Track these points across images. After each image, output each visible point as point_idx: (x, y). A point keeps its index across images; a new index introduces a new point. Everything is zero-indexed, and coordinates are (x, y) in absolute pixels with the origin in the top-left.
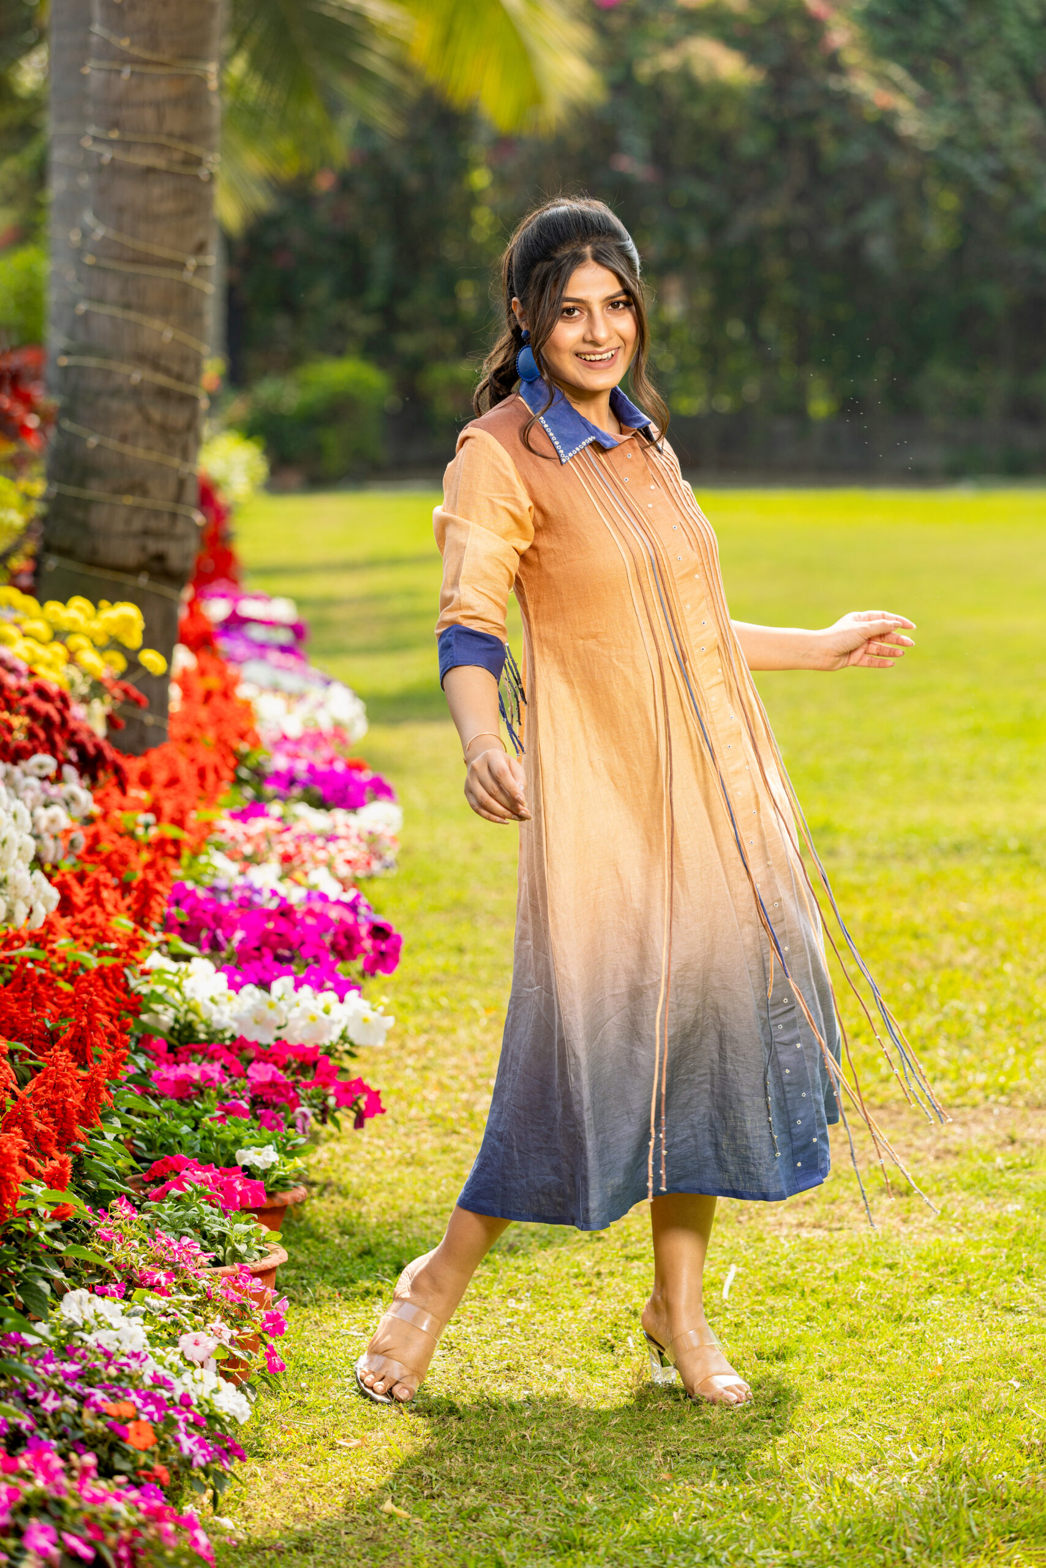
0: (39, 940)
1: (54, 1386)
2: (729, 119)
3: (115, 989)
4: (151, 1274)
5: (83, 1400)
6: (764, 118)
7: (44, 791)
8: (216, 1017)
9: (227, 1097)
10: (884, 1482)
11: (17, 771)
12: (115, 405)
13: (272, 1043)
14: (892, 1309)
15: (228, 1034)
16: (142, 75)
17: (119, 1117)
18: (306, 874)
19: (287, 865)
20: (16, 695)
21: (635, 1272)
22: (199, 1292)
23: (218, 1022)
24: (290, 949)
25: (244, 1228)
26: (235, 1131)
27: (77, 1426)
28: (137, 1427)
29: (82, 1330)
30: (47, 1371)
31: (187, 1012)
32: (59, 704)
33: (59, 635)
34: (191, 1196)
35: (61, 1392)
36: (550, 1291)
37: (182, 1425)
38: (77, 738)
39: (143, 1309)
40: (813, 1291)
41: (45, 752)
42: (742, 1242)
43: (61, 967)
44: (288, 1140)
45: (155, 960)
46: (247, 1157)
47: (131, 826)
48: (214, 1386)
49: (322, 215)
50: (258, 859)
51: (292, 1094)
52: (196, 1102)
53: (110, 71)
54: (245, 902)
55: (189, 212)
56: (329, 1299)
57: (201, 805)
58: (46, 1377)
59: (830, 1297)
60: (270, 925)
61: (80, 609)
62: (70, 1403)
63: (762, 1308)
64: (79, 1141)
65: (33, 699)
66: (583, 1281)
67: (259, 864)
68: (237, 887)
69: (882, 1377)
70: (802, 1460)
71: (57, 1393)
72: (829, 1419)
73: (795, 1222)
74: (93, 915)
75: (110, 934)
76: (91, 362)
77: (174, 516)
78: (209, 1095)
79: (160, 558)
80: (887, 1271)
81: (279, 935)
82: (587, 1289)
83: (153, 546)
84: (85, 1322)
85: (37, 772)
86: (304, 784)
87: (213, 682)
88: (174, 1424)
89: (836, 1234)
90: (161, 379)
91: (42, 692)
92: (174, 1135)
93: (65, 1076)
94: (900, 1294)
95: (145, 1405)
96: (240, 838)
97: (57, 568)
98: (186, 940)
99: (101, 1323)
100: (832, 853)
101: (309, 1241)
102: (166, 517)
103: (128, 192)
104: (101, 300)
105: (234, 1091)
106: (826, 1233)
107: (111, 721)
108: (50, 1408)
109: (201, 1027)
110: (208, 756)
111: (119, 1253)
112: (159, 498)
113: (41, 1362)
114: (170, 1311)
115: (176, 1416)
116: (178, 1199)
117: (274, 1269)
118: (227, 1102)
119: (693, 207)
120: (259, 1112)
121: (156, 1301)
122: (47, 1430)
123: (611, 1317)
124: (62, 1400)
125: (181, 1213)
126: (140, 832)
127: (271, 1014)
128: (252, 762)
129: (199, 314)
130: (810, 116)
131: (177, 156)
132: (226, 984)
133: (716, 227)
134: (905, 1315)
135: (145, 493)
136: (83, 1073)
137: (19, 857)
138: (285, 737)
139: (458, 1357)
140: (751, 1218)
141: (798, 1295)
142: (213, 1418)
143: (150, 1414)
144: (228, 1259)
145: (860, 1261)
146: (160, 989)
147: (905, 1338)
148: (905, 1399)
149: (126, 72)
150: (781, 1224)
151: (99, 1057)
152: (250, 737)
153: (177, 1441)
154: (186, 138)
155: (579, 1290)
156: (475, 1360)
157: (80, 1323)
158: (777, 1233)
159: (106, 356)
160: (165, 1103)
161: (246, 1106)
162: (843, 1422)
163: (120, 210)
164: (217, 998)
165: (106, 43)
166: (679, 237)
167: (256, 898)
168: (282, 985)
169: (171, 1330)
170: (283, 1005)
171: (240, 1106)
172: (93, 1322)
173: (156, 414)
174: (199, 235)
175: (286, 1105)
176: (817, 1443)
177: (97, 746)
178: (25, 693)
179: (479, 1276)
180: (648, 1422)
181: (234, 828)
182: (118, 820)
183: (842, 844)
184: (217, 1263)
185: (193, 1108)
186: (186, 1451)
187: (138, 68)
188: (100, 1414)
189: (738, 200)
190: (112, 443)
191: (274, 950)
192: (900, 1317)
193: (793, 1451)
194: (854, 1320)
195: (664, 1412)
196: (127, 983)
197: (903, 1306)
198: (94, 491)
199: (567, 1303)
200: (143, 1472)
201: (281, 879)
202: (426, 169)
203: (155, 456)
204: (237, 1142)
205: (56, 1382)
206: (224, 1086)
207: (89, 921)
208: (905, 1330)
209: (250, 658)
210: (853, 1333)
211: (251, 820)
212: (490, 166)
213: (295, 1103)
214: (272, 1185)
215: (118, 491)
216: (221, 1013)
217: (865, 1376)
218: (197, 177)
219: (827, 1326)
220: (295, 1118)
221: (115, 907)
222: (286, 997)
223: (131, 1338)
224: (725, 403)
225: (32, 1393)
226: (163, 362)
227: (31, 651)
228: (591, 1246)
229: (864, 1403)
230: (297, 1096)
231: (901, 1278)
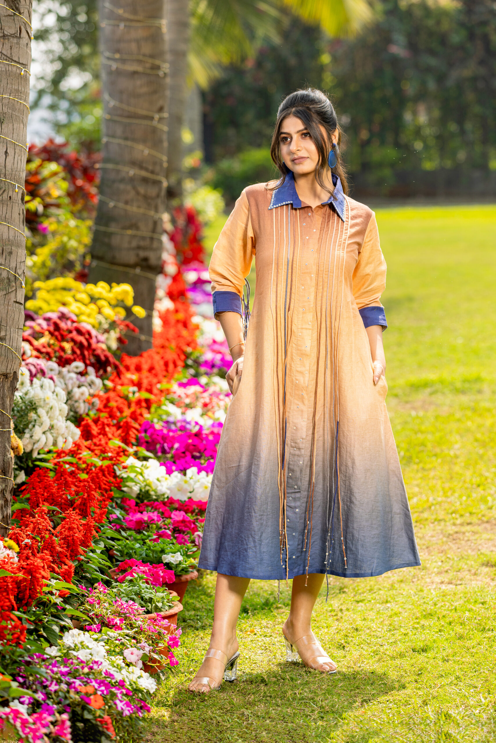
0: (73, 453)
1: (55, 678)
2: (445, 26)
3: (108, 476)
4: (113, 620)
5: (69, 684)
6: (462, 25)
7: (78, 379)
8: (159, 488)
9: (161, 528)
10: (467, 713)
11: (65, 370)
12: (122, 186)
13: (187, 500)
14: (480, 625)
15: (166, 496)
16: (130, 27)
17: (103, 541)
18: (214, 413)
19: (206, 408)
20: (66, 333)
21: (359, 609)
22: (137, 627)
23: (160, 490)
24: (199, 452)
25: (160, 595)
26: (162, 546)
27: (66, 698)
28: (95, 698)
29: (74, 650)
30: (52, 671)
31: (146, 485)
32: (87, 336)
33: (93, 299)
34: (136, 579)
35: (59, 682)
36: (317, 619)
37: (119, 695)
38: (96, 352)
39: (106, 637)
40: (444, 616)
41: (80, 360)
42: (412, 592)
43: (84, 466)
44: (188, 549)
45: (131, 461)
46: (168, 558)
47: (126, 393)
48: (139, 675)
49: (248, 79)
50: (192, 406)
51: (193, 526)
52: (144, 532)
53: (114, 25)
54: (182, 428)
55: (155, 92)
56: (210, 626)
57: (165, 380)
58: (52, 674)
59: (451, 619)
60: (190, 441)
61: (103, 287)
62: (64, 686)
63: (418, 626)
64: (81, 555)
65: (74, 334)
66: (334, 614)
67: (191, 408)
68: (178, 421)
69: (473, 659)
70: (429, 703)
71: (57, 682)
72: (444, 681)
73: (439, 581)
74: (100, 440)
75: (108, 449)
76: (110, 166)
77: (152, 239)
78: (152, 528)
79: (146, 259)
80: (481, 605)
81: (194, 446)
82: (335, 618)
83: (142, 254)
84: (76, 645)
85: (75, 370)
86: (219, 367)
87: (181, 316)
88: (114, 695)
89: (459, 587)
90: (144, 173)
91: (79, 331)
92: (132, 549)
93: (74, 523)
94: (485, 617)
95: (99, 687)
96: (183, 396)
97: (97, 266)
98: (148, 450)
99: (83, 646)
100: (480, 392)
101: (203, 597)
102: (148, 240)
103: (125, 83)
104: (113, 136)
105: (165, 525)
106: (454, 586)
107: (120, 340)
108: (53, 689)
109: (152, 493)
110: (171, 355)
111: (98, 610)
112: (145, 231)
113: (51, 667)
114: (119, 638)
115: (116, 691)
116: (131, 581)
117: (176, 614)
118: (160, 531)
119: (428, 70)
120: (176, 535)
121: (113, 633)
122: (52, 700)
123: (344, 632)
124: (60, 685)
125: (131, 588)
126: (131, 396)
127: (186, 486)
128: (193, 357)
129: (161, 141)
130: (484, 23)
131: (148, 65)
132: (165, 472)
133: (441, 79)
134: (487, 628)
135: (137, 228)
136: (83, 522)
137: (60, 415)
138: (214, 342)
139: (269, 654)
140: (418, 580)
141: (436, 619)
142: (137, 690)
143: (102, 691)
144: (153, 610)
145: (468, 601)
146: (132, 475)
147: (485, 639)
148: (482, 671)
149: (122, 25)
150: (433, 583)
151: (94, 512)
152: (193, 345)
153: (115, 704)
154: (152, 56)
155: (331, 618)
156: (277, 655)
157: (73, 646)
158: (430, 587)
159: (117, 163)
160: (129, 533)
161: (169, 533)
162: (451, 682)
163: (121, 92)
164: (160, 479)
165: (112, 12)
166: (424, 83)
167: (188, 426)
168: (192, 471)
169: (121, 647)
170: (191, 481)
171: (166, 533)
172: (79, 645)
173: (142, 190)
174: (160, 103)
175: (190, 531)
176: (437, 694)
177: (106, 356)
178: (70, 332)
179: (283, 612)
180: (356, 685)
181: (180, 391)
182: (120, 390)
183: (485, 387)
184: (148, 612)
185: (142, 535)
186: (120, 709)
187: (128, 24)
188: (77, 692)
189: (451, 65)
190: (121, 205)
191: (192, 453)
192: (484, 629)
193: (424, 698)
194: (461, 631)
195: (365, 680)
196: (115, 473)
197: (486, 624)
198: (113, 228)
199: (325, 625)
200: (99, 719)
201: (202, 415)
202: (299, 55)
203: (142, 211)
204: (163, 551)
205: (57, 677)
206: (159, 523)
207: (98, 443)
208: (487, 635)
209: (203, 302)
210: (461, 637)
211: (188, 387)
212: (330, 53)
213: (195, 530)
214: (180, 572)
215: (125, 228)
216: (162, 486)
217: (464, 659)
218: (158, 75)
219: (449, 634)
220: (195, 538)
221: (113, 435)
222: (194, 477)
223: (98, 653)
224: (448, 164)
225: (45, 682)
226: (144, 165)
227: (79, 308)
228: (340, 596)
229: (462, 673)
230: (196, 526)
231: (488, 609)
